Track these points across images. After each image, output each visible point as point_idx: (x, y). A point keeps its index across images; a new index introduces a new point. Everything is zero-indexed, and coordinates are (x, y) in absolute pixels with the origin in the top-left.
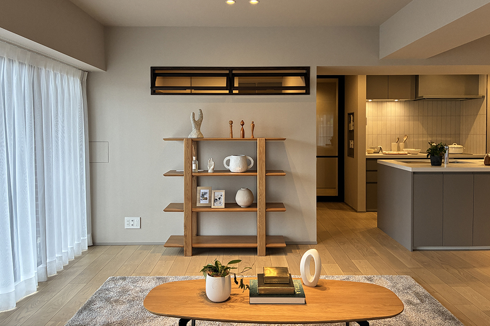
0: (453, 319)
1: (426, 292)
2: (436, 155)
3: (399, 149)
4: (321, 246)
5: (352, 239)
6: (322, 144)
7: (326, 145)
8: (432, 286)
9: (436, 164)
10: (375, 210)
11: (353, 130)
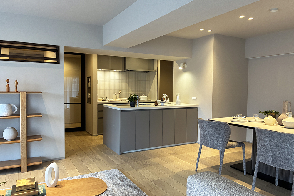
0: (137, 188)
1: (125, 176)
2: (133, 101)
3: (116, 98)
4: (68, 159)
5: (88, 152)
6: (74, 95)
7: (76, 96)
8: (128, 172)
9: (132, 106)
10: (102, 134)
11: (90, 87)
